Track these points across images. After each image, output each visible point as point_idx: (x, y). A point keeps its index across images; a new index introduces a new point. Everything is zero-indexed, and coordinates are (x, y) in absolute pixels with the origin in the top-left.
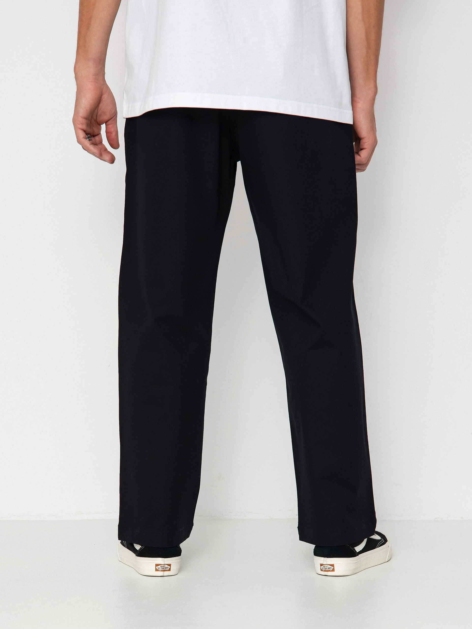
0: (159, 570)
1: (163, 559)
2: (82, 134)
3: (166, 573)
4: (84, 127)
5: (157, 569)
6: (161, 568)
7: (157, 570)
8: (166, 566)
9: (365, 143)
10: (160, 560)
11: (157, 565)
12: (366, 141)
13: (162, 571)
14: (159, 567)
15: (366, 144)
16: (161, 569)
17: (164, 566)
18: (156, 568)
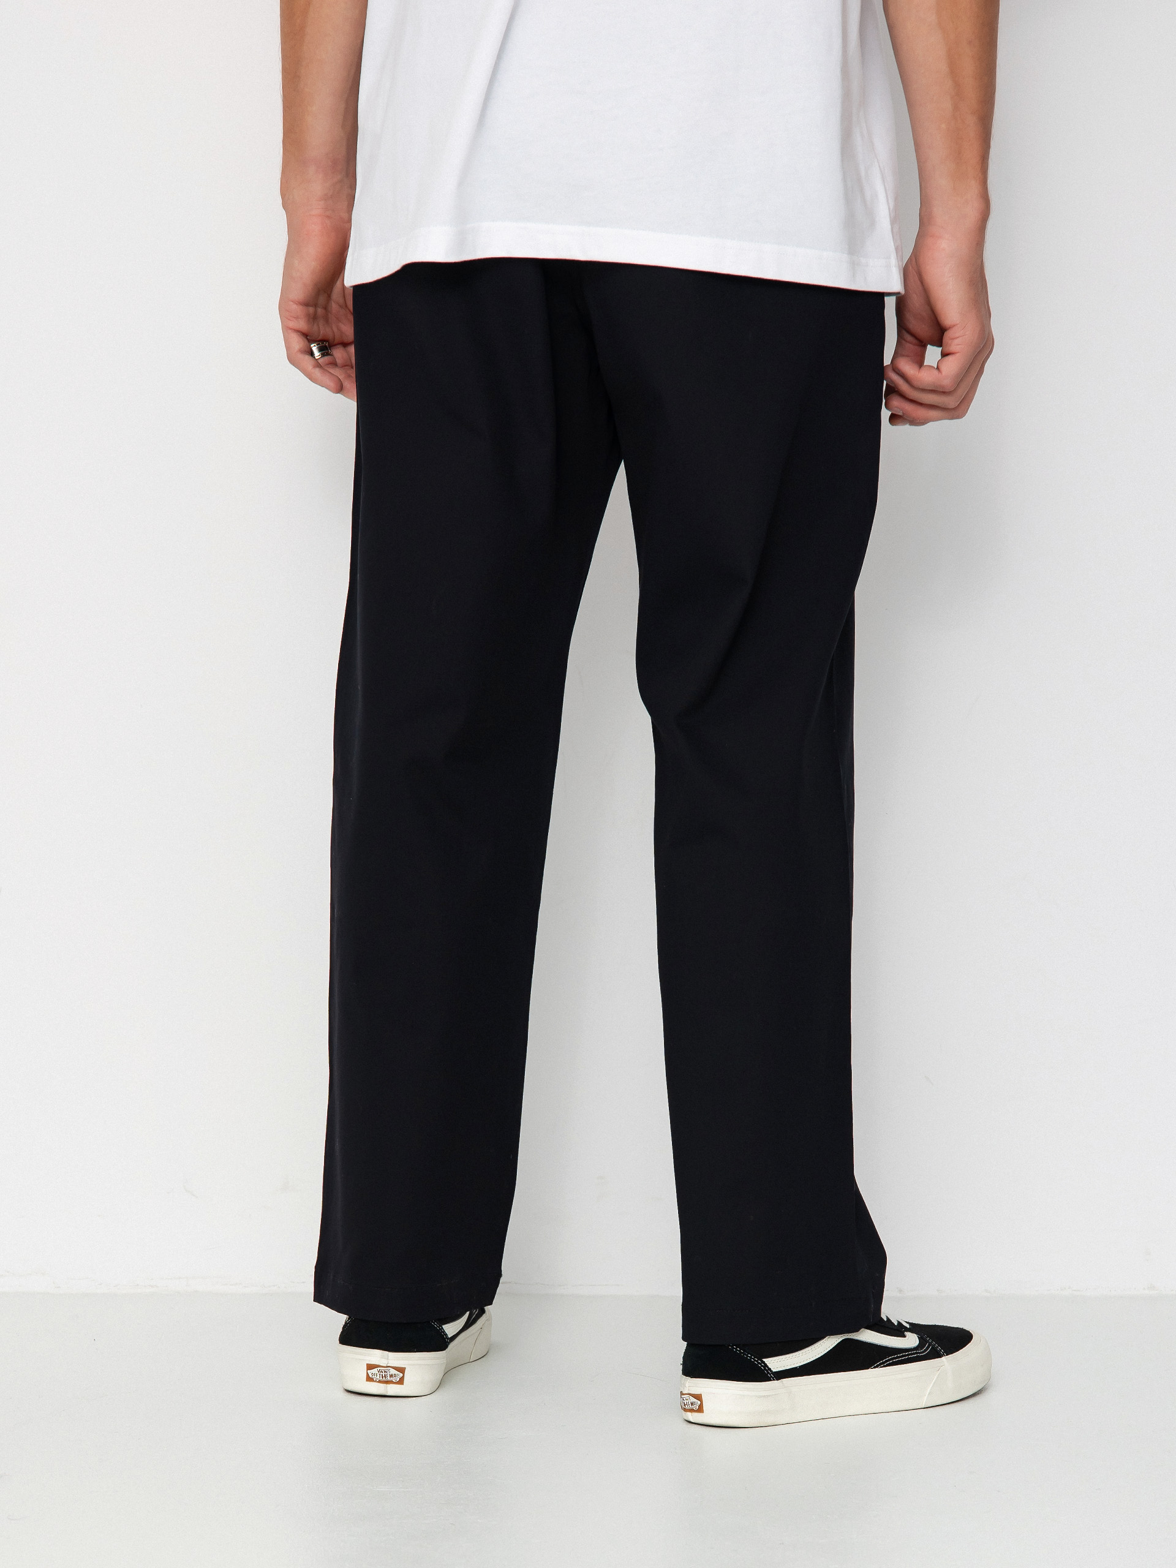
0: (375, 1379)
1: (386, 1353)
2: (298, 342)
3: (392, 1389)
4: (302, 325)
5: (370, 1376)
6: (378, 1375)
7: (369, 1379)
8: (393, 1372)
9: (954, 339)
10: (376, 1356)
11: (370, 1367)
12: (957, 335)
13: (380, 1382)
14: (375, 1371)
15: (956, 341)
16: (378, 1377)
17: (385, 1372)
18: (367, 1373)
